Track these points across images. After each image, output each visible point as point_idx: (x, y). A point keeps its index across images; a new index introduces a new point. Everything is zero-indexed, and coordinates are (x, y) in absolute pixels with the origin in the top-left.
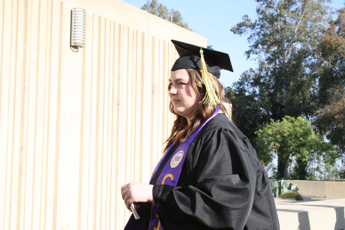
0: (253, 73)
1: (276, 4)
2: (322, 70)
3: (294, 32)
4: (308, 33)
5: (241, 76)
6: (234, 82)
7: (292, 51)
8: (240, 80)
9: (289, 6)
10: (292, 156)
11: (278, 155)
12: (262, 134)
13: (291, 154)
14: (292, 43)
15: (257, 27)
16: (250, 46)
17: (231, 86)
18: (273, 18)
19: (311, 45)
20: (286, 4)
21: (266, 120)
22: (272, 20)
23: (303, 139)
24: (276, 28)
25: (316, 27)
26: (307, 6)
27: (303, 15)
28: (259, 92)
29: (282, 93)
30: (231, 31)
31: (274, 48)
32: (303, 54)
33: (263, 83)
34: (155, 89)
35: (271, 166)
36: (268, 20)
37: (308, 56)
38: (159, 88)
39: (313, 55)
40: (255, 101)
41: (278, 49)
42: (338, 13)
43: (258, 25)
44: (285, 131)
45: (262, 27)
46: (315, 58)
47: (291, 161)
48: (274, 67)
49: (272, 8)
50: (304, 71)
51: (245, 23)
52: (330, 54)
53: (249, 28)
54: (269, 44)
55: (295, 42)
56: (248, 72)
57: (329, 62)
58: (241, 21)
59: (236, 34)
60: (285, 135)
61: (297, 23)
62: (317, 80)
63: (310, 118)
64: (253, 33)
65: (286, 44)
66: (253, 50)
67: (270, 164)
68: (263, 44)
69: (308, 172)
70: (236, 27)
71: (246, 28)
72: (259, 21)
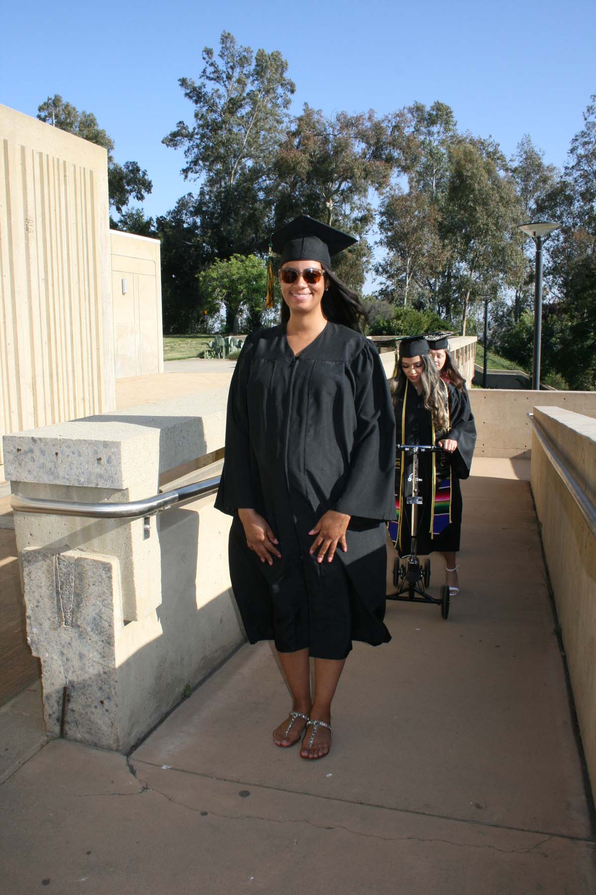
0: (192, 199)
1: (219, 106)
2: (278, 194)
3: (243, 144)
4: (260, 145)
5: (177, 203)
6: (168, 210)
7: (242, 169)
8: (176, 207)
9: (237, 109)
10: (243, 304)
11: (225, 304)
12: (204, 277)
13: (242, 303)
14: (241, 159)
15: (196, 136)
16: (187, 163)
17: (164, 216)
18: (216, 125)
19: (265, 162)
20: (233, 108)
21: (209, 259)
22: (215, 127)
23: (257, 282)
24: (220, 139)
25: (271, 138)
26: (257, 110)
27: (253, 122)
28: (201, 223)
29: (230, 225)
30: (163, 142)
31: (219, 166)
32: (256, 173)
33: (206, 212)
34: (29, 224)
35: (218, 317)
36: (210, 128)
37: (261, 176)
38: (36, 222)
39: (268, 176)
40: (197, 235)
41: (223, 166)
42: (298, 122)
43: (197, 134)
44: (235, 272)
45: (203, 136)
46: (270, 179)
47: (242, 311)
48: (219, 190)
49: (215, 112)
50: (257, 196)
51: (181, 133)
52: (289, 174)
53: (186, 139)
54: (212, 159)
55: (244, 157)
56: (186, 197)
57: (288, 186)
58: (175, 129)
59: (169, 147)
60: (234, 277)
61: (246, 132)
62: (273, 208)
63: (265, 257)
64: (191, 144)
65: (233, 161)
66: (192, 168)
67: (217, 314)
68: (204, 159)
69: (263, 323)
70: (170, 137)
71: (183, 140)
72: (199, 128)
